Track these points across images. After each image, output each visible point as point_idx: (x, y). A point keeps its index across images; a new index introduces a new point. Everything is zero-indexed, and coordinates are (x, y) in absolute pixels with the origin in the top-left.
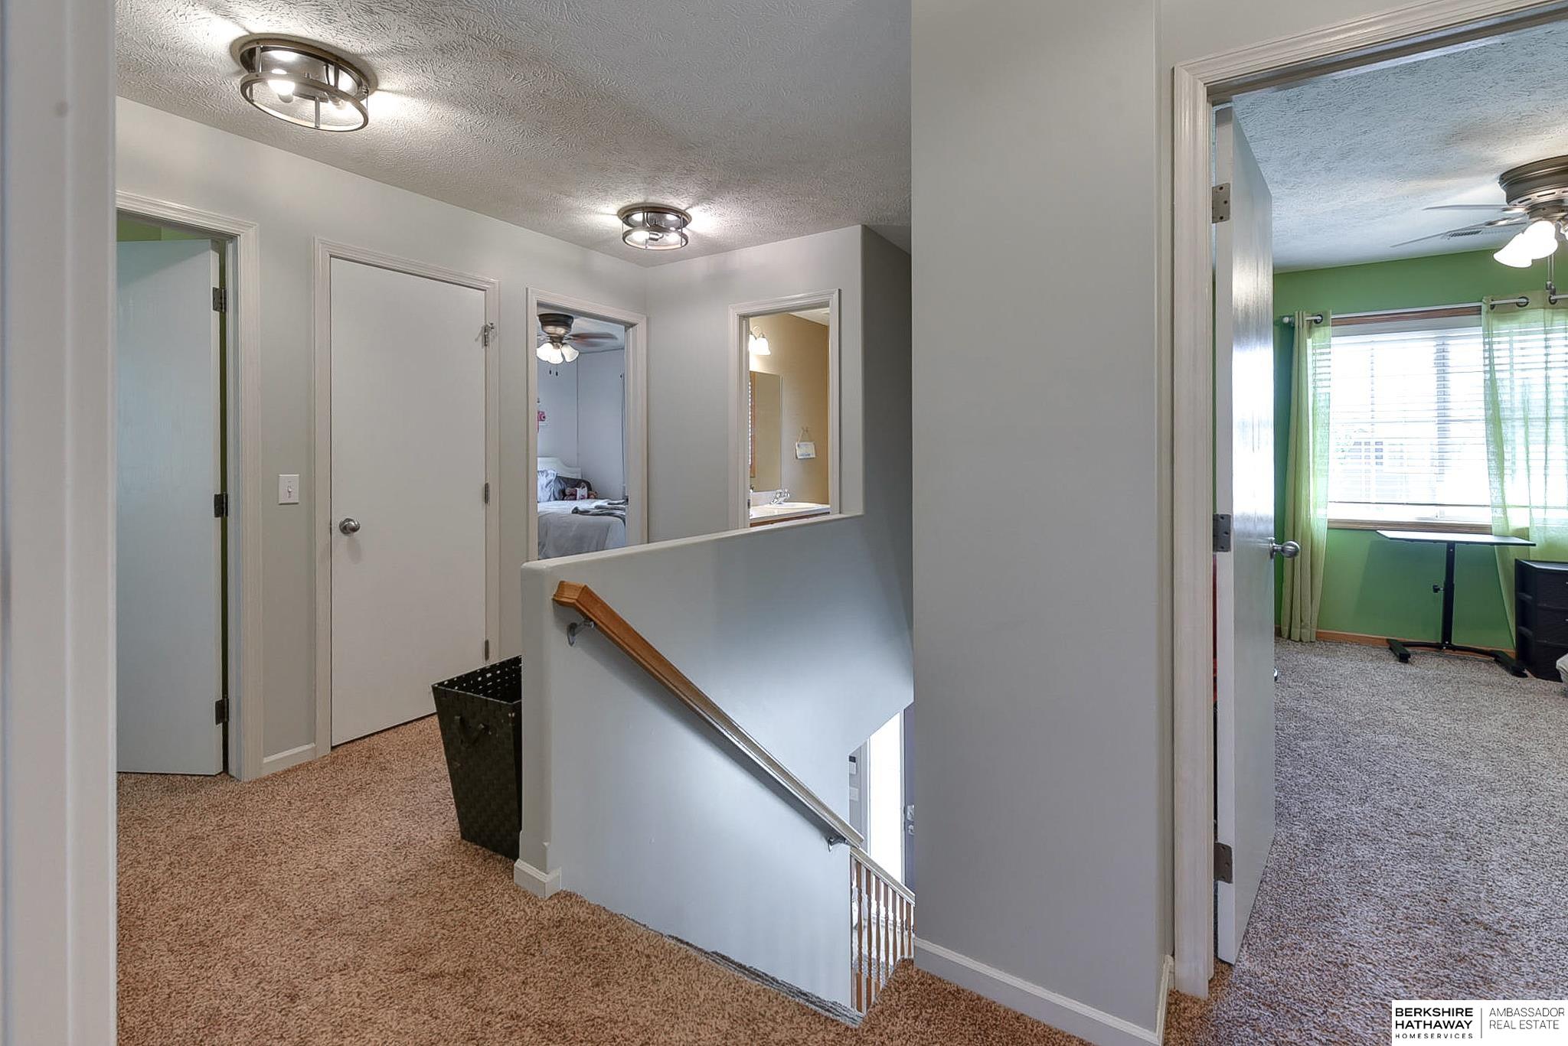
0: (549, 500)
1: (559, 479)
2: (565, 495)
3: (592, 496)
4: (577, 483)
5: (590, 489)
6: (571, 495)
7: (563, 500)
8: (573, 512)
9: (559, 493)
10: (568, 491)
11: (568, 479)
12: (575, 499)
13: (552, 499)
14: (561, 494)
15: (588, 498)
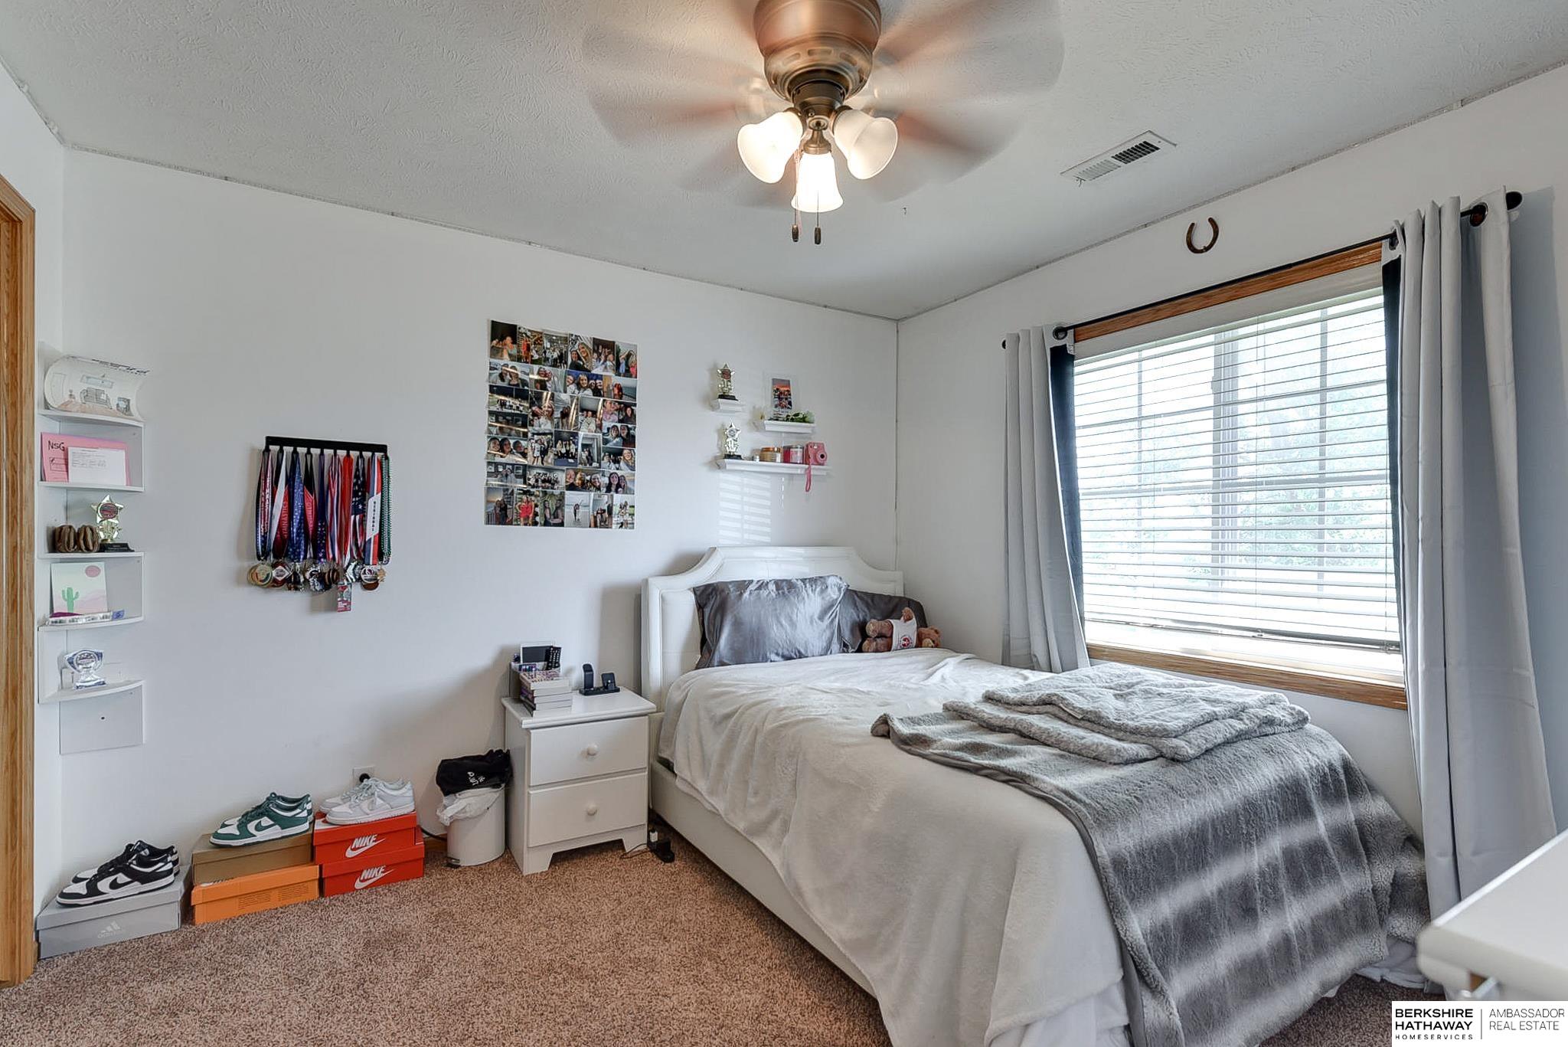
0: (827, 651)
1: (852, 596)
2: (864, 636)
3: (928, 641)
4: (891, 607)
5: (922, 622)
6: (881, 636)
7: (860, 650)
8: (875, 732)
9: (852, 631)
10: (872, 627)
11: (873, 596)
12: (889, 648)
13: (835, 646)
14: (858, 633)
15: (919, 645)
